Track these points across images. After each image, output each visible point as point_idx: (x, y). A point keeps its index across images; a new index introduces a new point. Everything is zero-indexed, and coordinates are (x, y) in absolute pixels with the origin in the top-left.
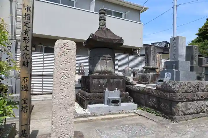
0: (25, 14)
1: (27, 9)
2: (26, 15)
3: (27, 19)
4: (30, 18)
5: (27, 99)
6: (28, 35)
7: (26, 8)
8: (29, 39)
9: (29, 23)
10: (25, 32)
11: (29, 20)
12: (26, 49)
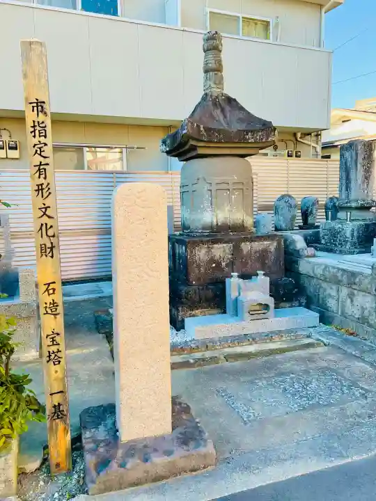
0: (34, 121)
1: (35, 108)
2: (36, 124)
3: (40, 136)
4: (45, 131)
5: (58, 334)
6: (45, 178)
7: (33, 107)
8: (49, 189)
9: (46, 144)
10: (39, 169)
11: (45, 137)
12: (45, 214)
